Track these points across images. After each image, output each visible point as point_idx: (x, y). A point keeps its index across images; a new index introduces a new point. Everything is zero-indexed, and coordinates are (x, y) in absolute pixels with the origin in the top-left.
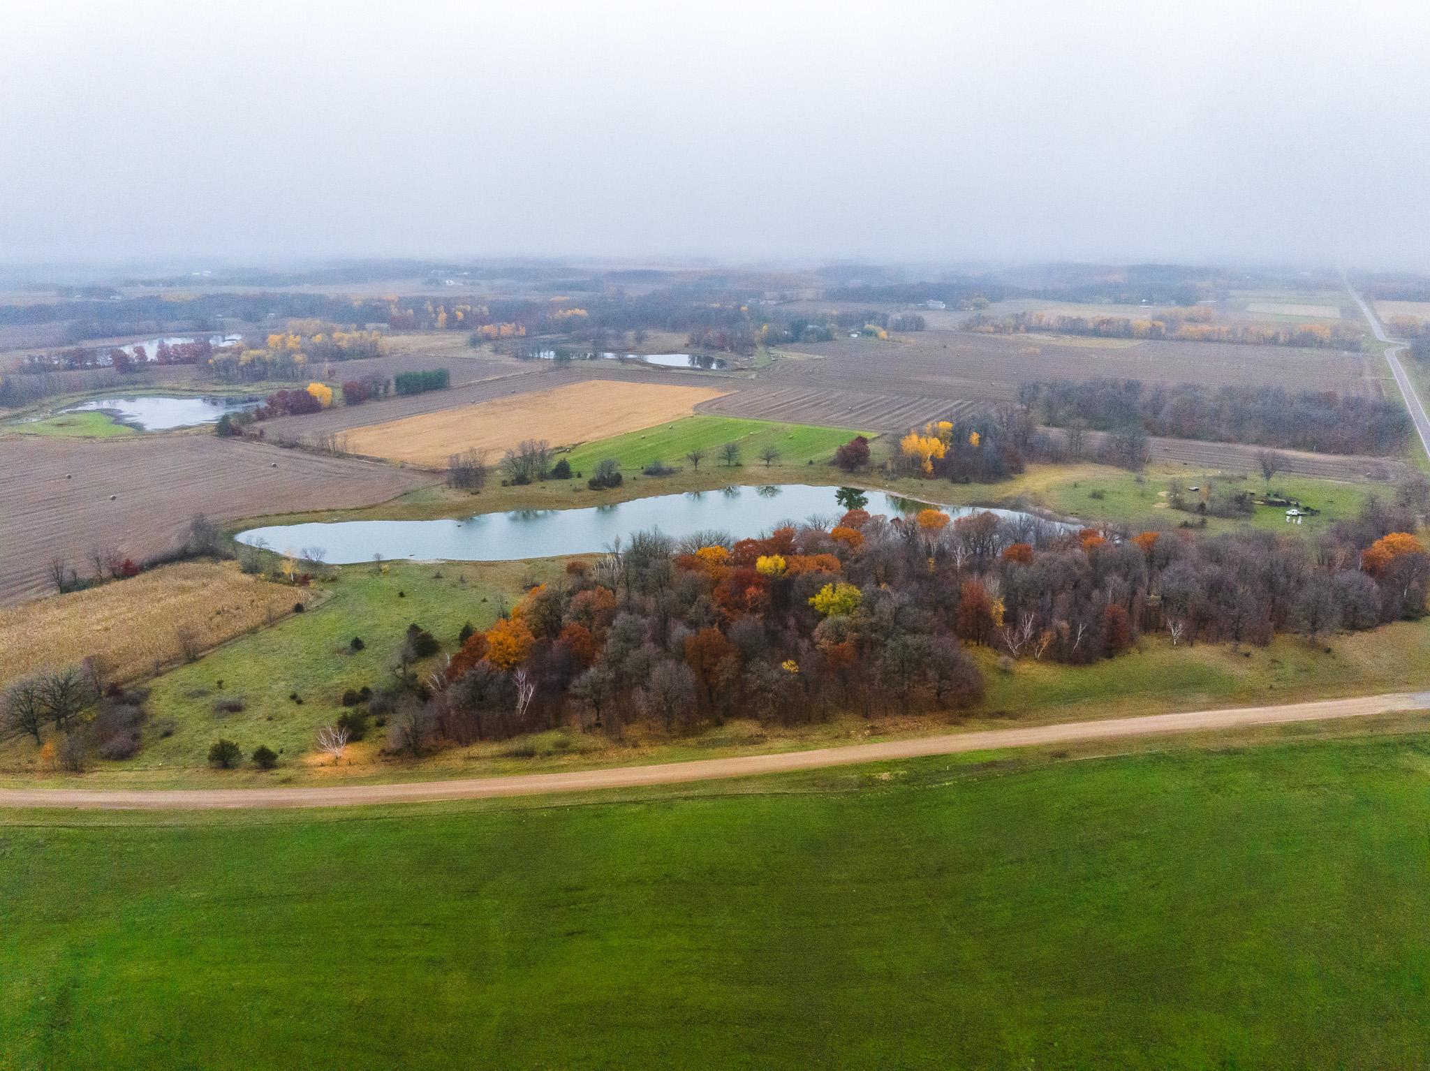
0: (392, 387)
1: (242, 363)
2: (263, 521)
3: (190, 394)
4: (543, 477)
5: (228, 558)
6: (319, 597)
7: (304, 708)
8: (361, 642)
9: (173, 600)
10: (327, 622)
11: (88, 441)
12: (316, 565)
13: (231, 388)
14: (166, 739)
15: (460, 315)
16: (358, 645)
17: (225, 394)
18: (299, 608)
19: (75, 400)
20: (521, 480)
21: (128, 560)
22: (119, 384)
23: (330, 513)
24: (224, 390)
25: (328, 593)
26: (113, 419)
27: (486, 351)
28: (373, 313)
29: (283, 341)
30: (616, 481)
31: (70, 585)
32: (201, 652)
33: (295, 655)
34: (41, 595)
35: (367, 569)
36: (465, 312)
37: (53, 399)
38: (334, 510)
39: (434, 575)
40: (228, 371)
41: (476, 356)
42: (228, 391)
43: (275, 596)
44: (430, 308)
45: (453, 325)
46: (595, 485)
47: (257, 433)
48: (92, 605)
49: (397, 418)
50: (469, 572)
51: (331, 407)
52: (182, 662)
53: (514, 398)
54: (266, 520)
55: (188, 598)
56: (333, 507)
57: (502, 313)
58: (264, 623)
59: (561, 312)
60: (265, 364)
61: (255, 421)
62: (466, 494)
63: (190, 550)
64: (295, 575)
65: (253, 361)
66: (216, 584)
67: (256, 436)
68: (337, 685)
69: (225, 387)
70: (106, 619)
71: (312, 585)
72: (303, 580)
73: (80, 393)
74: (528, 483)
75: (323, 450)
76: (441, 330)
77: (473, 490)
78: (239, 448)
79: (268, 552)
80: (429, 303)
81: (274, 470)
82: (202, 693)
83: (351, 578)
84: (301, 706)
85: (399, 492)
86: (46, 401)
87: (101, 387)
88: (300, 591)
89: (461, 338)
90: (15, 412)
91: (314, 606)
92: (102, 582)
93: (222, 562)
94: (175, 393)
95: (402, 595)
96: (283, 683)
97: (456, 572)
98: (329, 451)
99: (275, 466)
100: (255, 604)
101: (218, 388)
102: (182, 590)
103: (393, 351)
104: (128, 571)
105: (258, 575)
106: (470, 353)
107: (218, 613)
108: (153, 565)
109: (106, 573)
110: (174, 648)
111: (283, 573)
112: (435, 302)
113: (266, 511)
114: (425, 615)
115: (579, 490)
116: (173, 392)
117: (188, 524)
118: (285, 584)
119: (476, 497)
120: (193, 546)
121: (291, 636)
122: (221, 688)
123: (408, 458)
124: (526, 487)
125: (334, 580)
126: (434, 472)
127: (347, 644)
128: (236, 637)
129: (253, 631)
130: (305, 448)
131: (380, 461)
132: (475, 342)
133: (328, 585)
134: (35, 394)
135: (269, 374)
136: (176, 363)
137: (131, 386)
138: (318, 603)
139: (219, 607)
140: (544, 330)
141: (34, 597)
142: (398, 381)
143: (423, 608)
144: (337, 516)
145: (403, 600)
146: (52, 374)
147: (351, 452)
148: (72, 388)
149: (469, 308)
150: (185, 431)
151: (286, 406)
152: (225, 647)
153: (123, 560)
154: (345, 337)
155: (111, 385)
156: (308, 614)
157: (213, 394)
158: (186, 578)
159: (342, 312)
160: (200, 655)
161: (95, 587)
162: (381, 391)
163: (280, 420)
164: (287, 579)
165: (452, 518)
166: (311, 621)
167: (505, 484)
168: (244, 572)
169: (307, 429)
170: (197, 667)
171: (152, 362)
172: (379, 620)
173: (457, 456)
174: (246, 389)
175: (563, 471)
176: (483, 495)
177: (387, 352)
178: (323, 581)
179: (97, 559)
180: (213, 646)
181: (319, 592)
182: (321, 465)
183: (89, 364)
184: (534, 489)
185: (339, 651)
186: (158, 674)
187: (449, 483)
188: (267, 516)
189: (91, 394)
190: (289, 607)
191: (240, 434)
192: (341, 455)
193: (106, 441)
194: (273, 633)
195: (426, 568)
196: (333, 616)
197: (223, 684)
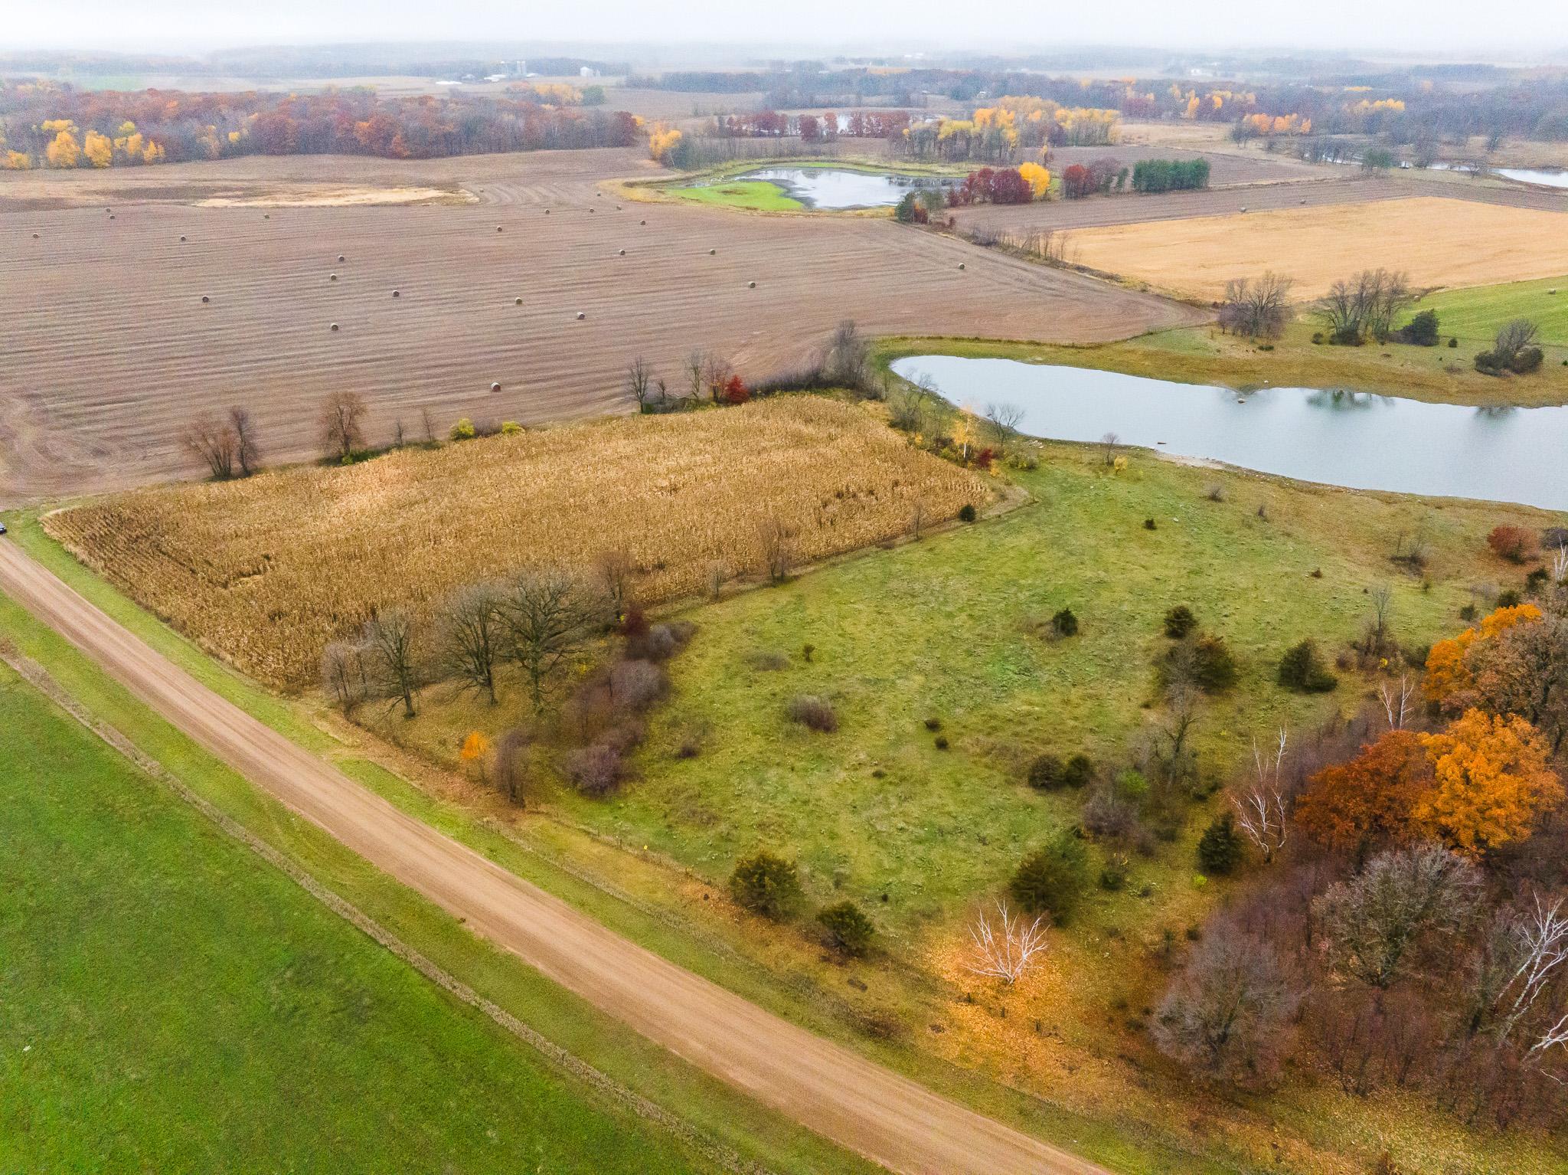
0: (1129, 181)
1: (941, 137)
2: (935, 345)
3: (875, 170)
4: (1383, 337)
5: (875, 396)
6: (1003, 497)
7: (949, 760)
8: (1073, 620)
9: (778, 457)
10: (1011, 554)
11: (748, 212)
12: (1004, 433)
13: (923, 167)
14: (685, 763)
15: (1218, 102)
16: (1066, 624)
17: (916, 174)
18: (967, 514)
19: (750, 168)
20: (1348, 337)
21: (736, 378)
22: (801, 154)
23: (1032, 347)
24: (915, 169)
25: (1020, 492)
26: (782, 190)
27: (1253, 148)
28: (1103, 96)
29: (993, 118)
30: (1532, 363)
31: (654, 405)
32: (795, 566)
33: (950, 615)
34: (617, 412)
35: (1087, 457)
36: (1223, 98)
37: (729, 164)
38: (1038, 344)
39: (1207, 493)
40: (922, 146)
41: (1240, 153)
42: (919, 170)
43: (933, 481)
44: (1177, 92)
45: (1207, 113)
46: (1486, 364)
47: (947, 222)
48: (673, 441)
49: (1136, 221)
50: (1273, 497)
51: (1046, 199)
52: (762, 579)
53: (1305, 211)
54: (939, 345)
55: (801, 457)
56: (1036, 338)
57: (1278, 104)
58: (906, 531)
59: (1365, 103)
60: (968, 141)
61: (946, 207)
62: (1251, 348)
63: (824, 376)
64: (969, 447)
65: (955, 136)
66: (847, 440)
67: (943, 225)
68: (1021, 719)
69: (917, 166)
70: (680, 471)
71: (994, 471)
72: (983, 460)
73: (757, 161)
74: (1359, 343)
75: (1030, 253)
76: (1187, 120)
77: (1264, 342)
78: (920, 238)
79: (934, 397)
80: (1176, 86)
81: (961, 273)
82: (773, 664)
83: (1059, 470)
84: (943, 754)
85: (1142, 328)
86: (724, 165)
87: (781, 155)
88: (974, 478)
89: (1219, 131)
90: (688, 175)
91: (992, 513)
92: (697, 404)
93: (864, 403)
94: (859, 169)
95: (1150, 525)
96: (919, 679)
97: (1248, 496)
98: (1039, 256)
99: (962, 267)
100: (898, 490)
101: (908, 166)
102: (799, 441)
103: (1127, 141)
104: (733, 394)
105: (912, 435)
106: (1231, 149)
107: (839, 495)
108: (769, 390)
109: (705, 393)
110: (755, 554)
111: (951, 440)
112: (1184, 86)
113: (942, 331)
114: (1198, 581)
115: (1459, 371)
116: (856, 167)
117: (832, 334)
118: (950, 460)
119: (1267, 355)
120: (830, 370)
121: (947, 569)
122: (808, 660)
123: (1152, 279)
124: (1354, 350)
125: (1031, 467)
126: (1191, 304)
127: (1043, 613)
128: (855, 550)
129: (886, 543)
130: (1005, 249)
131: (1111, 277)
132: (1238, 136)
133: (1020, 475)
134: (713, 158)
135: (971, 154)
136: (868, 136)
137: (813, 158)
138: (1000, 509)
139: (841, 486)
140: (1336, 126)
141: (608, 412)
142: (1138, 174)
143: (1190, 565)
144: (1042, 353)
145: (1149, 533)
146: (737, 140)
147: (1069, 260)
148: (753, 155)
149: (1229, 95)
150: (858, 212)
151: (987, 191)
152: (834, 565)
153: (729, 379)
154: (1070, 118)
155: (793, 154)
156: (981, 528)
157: (901, 173)
158: (808, 421)
159: (1066, 94)
160: (794, 573)
161: (685, 411)
162: (1113, 184)
163: (979, 209)
164: (956, 452)
165: (1232, 386)
166: (984, 544)
167: (1317, 339)
168: (893, 425)
169: (1011, 223)
170: (783, 597)
171: (843, 135)
172: (1106, 571)
173: (1242, 283)
174: (940, 170)
175: (1423, 332)
176: (1279, 354)
177: (1119, 141)
178: (1012, 466)
179: (696, 369)
180: (816, 559)
181: (1002, 486)
182: (1025, 274)
183: (777, 131)
184: (1368, 355)
185: (1030, 628)
186: (718, 598)
187: (1222, 324)
188: (941, 338)
189: (772, 163)
190: (951, 509)
191: (924, 221)
192: (1054, 263)
193: (768, 215)
194: (918, 553)
195: (1190, 474)
196: (1023, 541)
197: (813, 655)
